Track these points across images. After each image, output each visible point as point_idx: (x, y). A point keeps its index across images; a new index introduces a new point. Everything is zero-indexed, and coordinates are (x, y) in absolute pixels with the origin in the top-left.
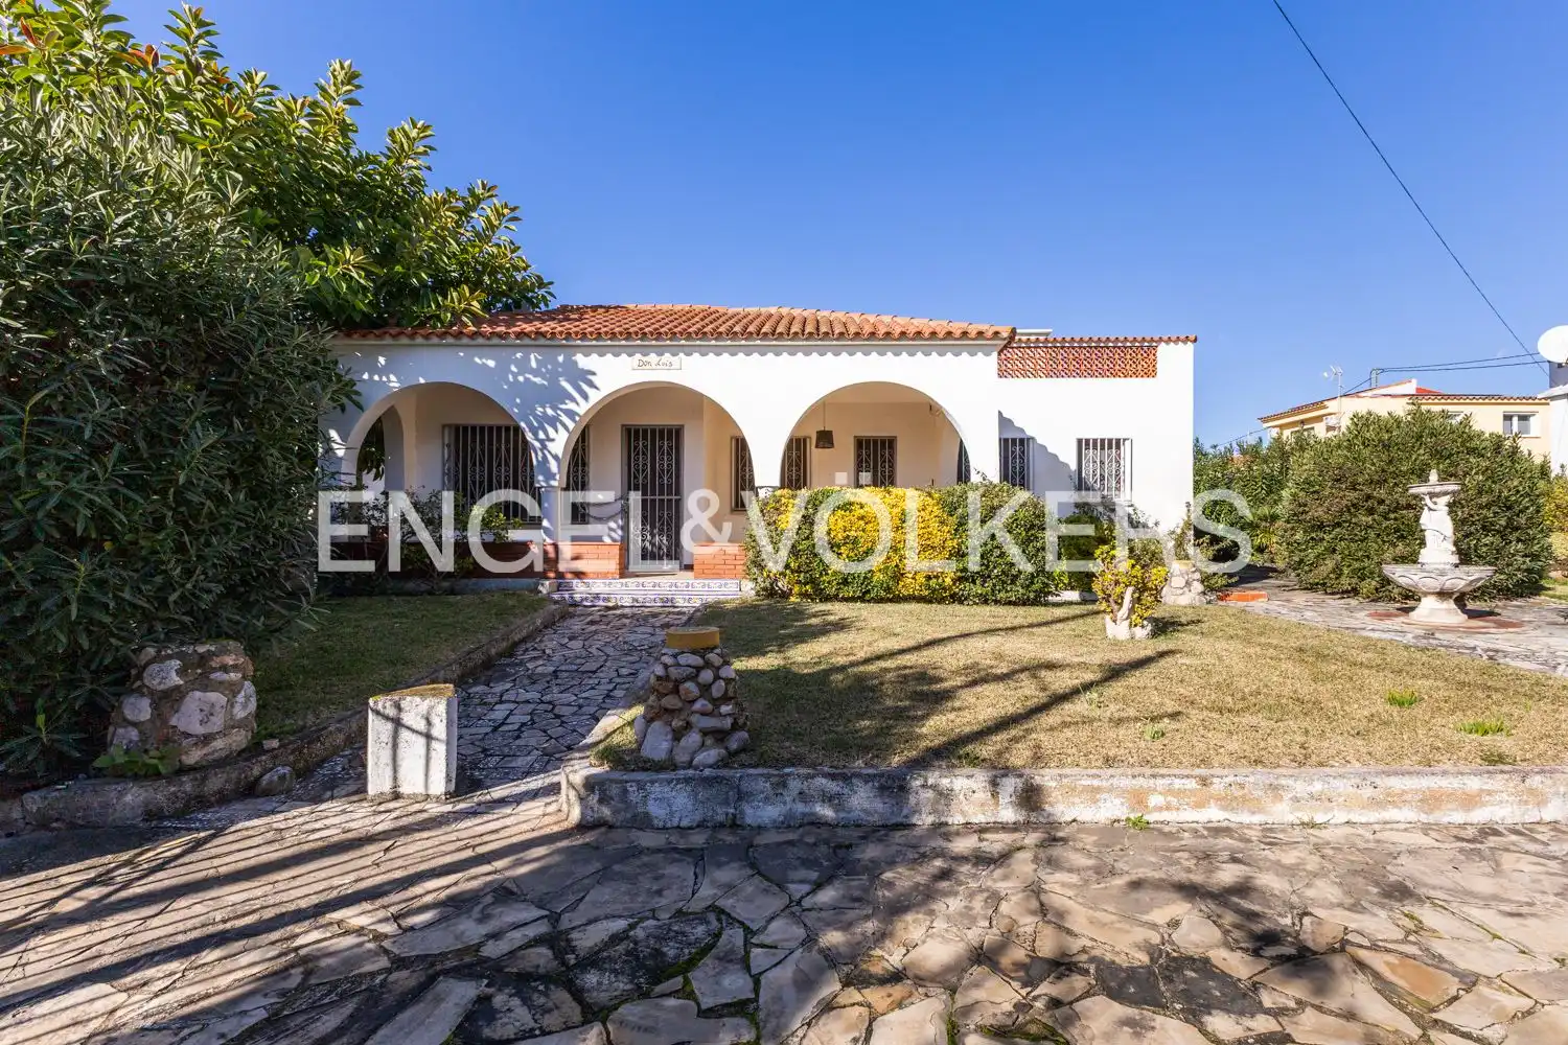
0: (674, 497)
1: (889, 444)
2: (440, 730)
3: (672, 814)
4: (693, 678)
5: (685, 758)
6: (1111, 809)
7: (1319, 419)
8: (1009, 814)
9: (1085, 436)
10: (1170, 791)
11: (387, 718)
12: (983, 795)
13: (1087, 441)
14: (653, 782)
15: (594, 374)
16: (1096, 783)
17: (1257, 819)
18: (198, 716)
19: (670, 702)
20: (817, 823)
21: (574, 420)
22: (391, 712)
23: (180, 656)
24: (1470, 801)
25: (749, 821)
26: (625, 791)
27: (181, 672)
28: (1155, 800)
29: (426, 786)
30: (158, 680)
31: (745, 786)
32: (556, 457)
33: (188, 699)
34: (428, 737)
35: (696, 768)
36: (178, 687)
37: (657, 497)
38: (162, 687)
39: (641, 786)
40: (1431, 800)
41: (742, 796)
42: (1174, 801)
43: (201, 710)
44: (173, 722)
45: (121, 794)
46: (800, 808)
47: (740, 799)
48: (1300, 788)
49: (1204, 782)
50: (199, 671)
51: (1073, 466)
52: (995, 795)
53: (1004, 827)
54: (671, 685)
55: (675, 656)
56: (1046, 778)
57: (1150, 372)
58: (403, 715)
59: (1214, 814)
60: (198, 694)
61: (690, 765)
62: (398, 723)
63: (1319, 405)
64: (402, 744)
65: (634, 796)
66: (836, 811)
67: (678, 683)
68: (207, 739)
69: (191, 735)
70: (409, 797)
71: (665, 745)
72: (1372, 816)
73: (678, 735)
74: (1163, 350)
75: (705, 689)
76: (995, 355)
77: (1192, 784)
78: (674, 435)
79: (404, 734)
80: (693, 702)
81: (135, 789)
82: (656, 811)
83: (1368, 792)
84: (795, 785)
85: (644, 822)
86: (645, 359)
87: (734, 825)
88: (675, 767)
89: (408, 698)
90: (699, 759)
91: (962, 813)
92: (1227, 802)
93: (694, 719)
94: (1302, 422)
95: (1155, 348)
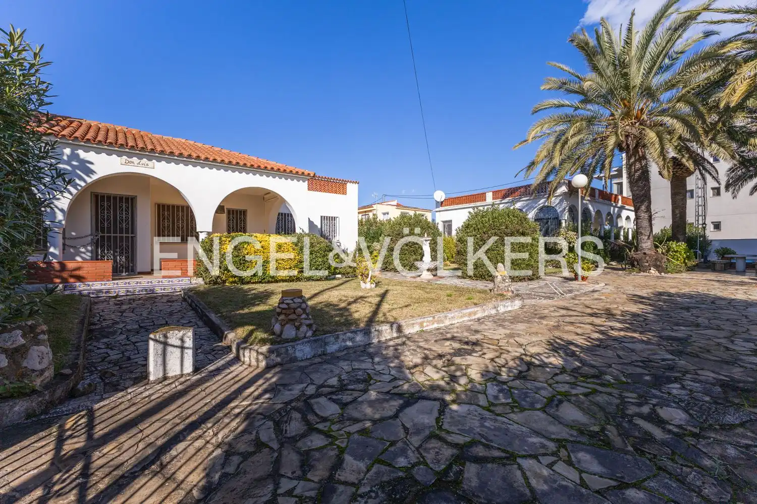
0: (130, 235)
1: (244, 213)
2: (189, 343)
3: (304, 355)
4: (300, 307)
5: (303, 335)
6: (417, 329)
7: (370, 211)
8: (395, 335)
9: (323, 215)
10: (428, 321)
11: (161, 342)
12: (389, 331)
13: (324, 217)
14: (297, 345)
15: (92, 163)
16: (413, 322)
17: (443, 325)
18: (38, 360)
19: (293, 317)
20: (347, 348)
21: (77, 189)
22: (162, 339)
23: (19, 328)
24: (475, 313)
25: (328, 352)
26: (287, 350)
27: (23, 336)
28: (425, 324)
29: (182, 370)
30: (10, 343)
31: (327, 340)
32: (62, 210)
33: (31, 351)
34: (182, 348)
35: (307, 338)
36: (24, 345)
37: (106, 235)
38: (14, 346)
39: (293, 347)
40: (470, 314)
41: (326, 344)
42: (428, 324)
43: (39, 356)
44: (25, 364)
45: (12, 407)
46: (343, 344)
47: (325, 345)
48: (450, 315)
49: (434, 318)
50: (32, 335)
51: (319, 226)
52: (392, 329)
53: (395, 338)
54: (293, 311)
55: (292, 300)
56: (403, 323)
57: (344, 193)
58: (169, 340)
59: (436, 326)
60: (36, 348)
61: (305, 337)
62: (165, 344)
63: (371, 206)
64: (168, 354)
65: (291, 351)
66: (353, 343)
67: (295, 309)
68: (42, 372)
69: (36, 371)
70: (172, 377)
71: (294, 333)
72: (461, 320)
73: (298, 328)
74: (349, 185)
75: (304, 310)
76: (307, 182)
77: (431, 319)
78: (131, 201)
79: (170, 349)
80: (301, 315)
81: (21, 402)
82: (299, 355)
83: (460, 315)
84: (341, 337)
85: (294, 360)
86: (130, 160)
87: (324, 354)
88: (299, 339)
89: (171, 332)
90: (307, 335)
91: (385, 337)
92: (438, 322)
93: (303, 321)
94: (365, 212)
95: (346, 184)
